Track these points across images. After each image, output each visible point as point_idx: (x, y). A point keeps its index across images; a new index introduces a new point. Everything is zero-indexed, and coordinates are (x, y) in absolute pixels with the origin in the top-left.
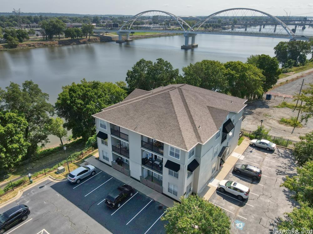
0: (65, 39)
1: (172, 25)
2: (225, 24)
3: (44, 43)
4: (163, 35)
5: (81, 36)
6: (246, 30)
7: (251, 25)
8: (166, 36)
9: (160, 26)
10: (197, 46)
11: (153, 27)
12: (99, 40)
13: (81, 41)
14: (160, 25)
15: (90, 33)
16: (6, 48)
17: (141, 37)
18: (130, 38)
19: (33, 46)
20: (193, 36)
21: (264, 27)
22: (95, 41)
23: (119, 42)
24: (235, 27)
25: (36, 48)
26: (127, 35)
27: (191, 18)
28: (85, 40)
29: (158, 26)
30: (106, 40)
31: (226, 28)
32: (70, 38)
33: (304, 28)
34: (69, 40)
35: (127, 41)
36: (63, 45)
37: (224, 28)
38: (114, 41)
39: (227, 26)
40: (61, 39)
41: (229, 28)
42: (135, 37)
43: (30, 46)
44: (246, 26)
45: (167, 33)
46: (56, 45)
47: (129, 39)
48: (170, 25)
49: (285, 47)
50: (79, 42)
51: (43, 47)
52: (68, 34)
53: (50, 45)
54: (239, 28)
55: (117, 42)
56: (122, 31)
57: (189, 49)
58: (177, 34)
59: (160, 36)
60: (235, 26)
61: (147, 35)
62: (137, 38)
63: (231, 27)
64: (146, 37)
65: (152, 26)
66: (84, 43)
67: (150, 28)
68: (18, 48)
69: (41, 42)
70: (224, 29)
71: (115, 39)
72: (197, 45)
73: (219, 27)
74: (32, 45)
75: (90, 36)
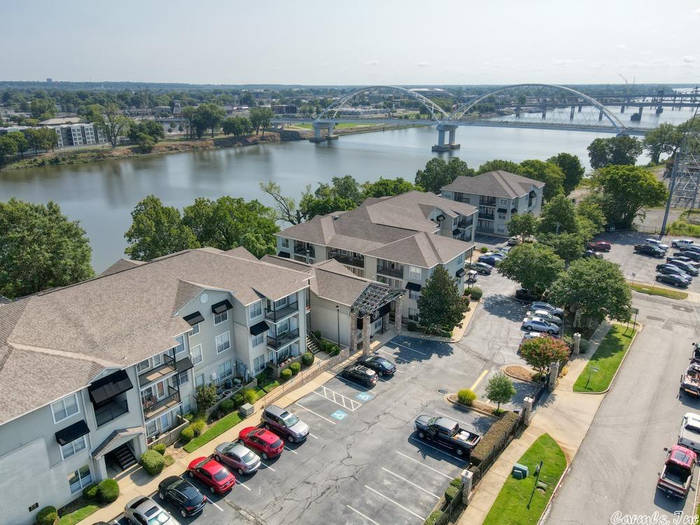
0: (223, 136)
1: (397, 107)
2: (503, 105)
3: (191, 143)
4: (389, 128)
5: (251, 132)
6: (544, 116)
7: (554, 106)
8: (393, 128)
9: (376, 110)
10: (458, 147)
11: (365, 113)
12: (279, 138)
13: (250, 140)
14: (376, 107)
15: (265, 125)
16: (137, 153)
17: (351, 131)
18: (334, 134)
19: (176, 149)
20: (452, 129)
21: (580, 110)
22: (272, 140)
23: (316, 141)
24: (521, 110)
25: (180, 152)
26: (329, 129)
27: (433, 93)
28: (255, 138)
29: (372, 110)
30: (290, 138)
31: (506, 113)
32: (232, 135)
33: (659, 111)
34: (230, 139)
35: (329, 139)
36: (222, 148)
37: (502, 112)
38: (304, 139)
39: (506, 109)
40: (215, 137)
41: (509, 113)
42: (339, 131)
43: (171, 150)
44: (543, 108)
45: (395, 124)
46: (211, 147)
47: (332, 136)
48: (394, 108)
49: (602, 146)
50: (247, 141)
51: (190, 151)
52: (229, 127)
53: (201, 147)
54: (531, 112)
55: (312, 140)
56: (322, 121)
57: (445, 151)
58: (414, 126)
59: (384, 129)
60: (522, 108)
61: (361, 128)
62: (344, 133)
63: (515, 110)
64: (360, 131)
65: (359, 109)
66: (255, 143)
67: (358, 113)
68: (154, 153)
69: (187, 143)
70: (502, 114)
71: (306, 136)
72: (459, 145)
73: (492, 110)
74: (174, 147)
75: (263, 130)
